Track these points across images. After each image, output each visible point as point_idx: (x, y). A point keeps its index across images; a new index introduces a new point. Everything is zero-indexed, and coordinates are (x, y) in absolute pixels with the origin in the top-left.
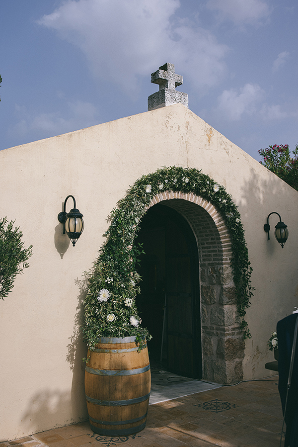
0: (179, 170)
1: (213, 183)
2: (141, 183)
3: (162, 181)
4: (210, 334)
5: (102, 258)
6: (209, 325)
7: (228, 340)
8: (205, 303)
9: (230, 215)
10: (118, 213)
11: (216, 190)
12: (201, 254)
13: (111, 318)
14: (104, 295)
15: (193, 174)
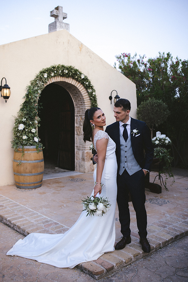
0: (63, 66)
1: (81, 74)
2: (42, 73)
3: (53, 71)
4: (79, 149)
5: (22, 110)
6: (78, 145)
7: (87, 153)
8: (78, 134)
9: (90, 91)
10: (30, 87)
11: (83, 77)
12: (76, 110)
13: (25, 137)
14: (21, 127)
15: (70, 69)
